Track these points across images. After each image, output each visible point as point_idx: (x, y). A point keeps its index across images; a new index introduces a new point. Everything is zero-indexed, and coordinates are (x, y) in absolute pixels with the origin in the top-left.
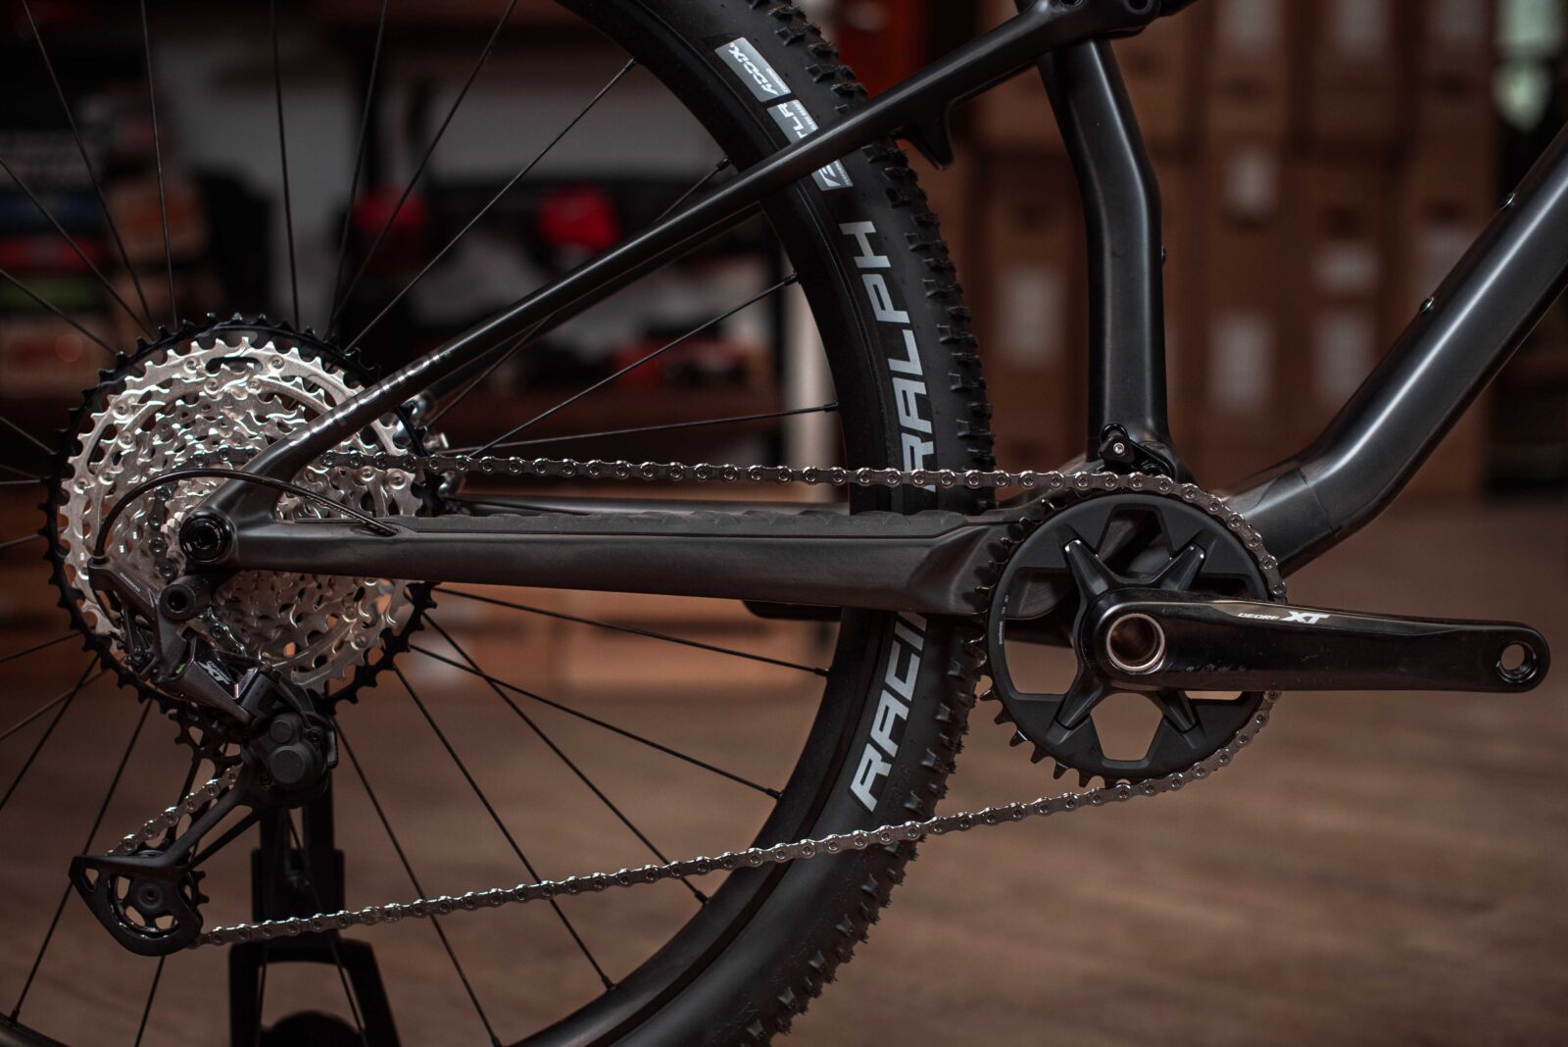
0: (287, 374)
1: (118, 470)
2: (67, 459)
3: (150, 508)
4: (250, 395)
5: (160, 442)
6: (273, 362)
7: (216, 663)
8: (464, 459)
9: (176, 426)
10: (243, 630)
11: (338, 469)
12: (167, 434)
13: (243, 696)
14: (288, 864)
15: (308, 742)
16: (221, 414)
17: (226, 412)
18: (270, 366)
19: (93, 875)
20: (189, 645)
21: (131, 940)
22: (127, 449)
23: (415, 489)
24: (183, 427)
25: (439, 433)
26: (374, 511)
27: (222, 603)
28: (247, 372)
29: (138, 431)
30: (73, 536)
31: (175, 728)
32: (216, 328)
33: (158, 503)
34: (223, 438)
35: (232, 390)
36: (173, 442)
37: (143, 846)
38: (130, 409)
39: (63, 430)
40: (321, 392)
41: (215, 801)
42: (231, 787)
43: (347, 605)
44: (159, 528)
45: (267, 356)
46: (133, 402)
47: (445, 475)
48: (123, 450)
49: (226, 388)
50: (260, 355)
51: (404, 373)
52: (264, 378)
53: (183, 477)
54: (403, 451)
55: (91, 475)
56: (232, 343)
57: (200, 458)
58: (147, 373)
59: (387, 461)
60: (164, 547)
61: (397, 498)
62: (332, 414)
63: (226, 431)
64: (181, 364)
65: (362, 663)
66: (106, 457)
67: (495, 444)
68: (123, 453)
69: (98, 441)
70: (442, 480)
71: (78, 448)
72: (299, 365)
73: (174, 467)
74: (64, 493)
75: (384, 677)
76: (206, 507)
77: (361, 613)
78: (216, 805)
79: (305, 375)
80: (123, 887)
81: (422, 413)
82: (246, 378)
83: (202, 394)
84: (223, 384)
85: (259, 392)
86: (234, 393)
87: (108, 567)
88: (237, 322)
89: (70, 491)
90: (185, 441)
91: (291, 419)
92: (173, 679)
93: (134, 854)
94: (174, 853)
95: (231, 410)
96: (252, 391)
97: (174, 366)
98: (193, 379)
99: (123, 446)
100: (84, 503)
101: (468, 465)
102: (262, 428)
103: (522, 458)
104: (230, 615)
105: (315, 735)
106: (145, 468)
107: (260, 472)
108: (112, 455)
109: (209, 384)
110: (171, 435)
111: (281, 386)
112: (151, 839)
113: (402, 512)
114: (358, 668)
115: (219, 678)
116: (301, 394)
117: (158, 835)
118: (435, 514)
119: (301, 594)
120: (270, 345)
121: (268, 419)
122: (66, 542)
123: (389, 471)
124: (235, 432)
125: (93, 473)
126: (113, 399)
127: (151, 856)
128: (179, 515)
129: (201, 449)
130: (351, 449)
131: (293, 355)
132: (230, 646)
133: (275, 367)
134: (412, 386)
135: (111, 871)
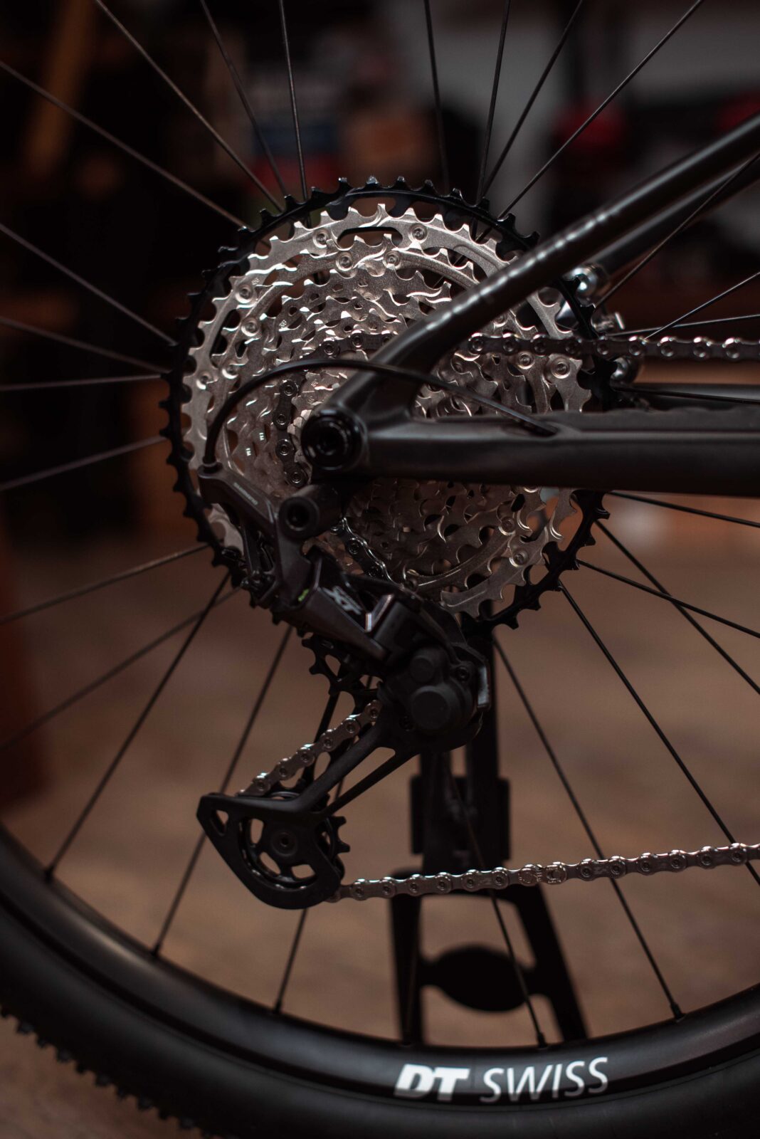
0: (430, 245)
1: (242, 362)
2: (187, 350)
3: (276, 405)
4: (388, 271)
5: (286, 329)
6: (414, 232)
7: (345, 588)
8: (638, 342)
9: (304, 309)
10: (385, 545)
11: (490, 356)
12: (295, 319)
13: (376, 627)
14: (448, 794)
15: (455, 681)
16: (355, 294)
17: (362, 291)
18: (411, 236)
19: (223, 817)
20: (313, 568)
21: (265, 890)
22: (251, 337)
23: (582, 378)
24: (312, 310)
25: (613, 312)
26: (534, 405)
27: (359, 514)
28: (384, 245)
29: (263, 317)
30: (197, 438)
31: (310, 657)
32: (348, 194)
33: (283, 398)
34: (356, 322)
35: (368, 266)
36: (301, 329)
37: (277, 787)
38: (255, 292)
39: (183, 318)
40: (470, 265)
41: (357, 739)
42: (373, 723)
43: (504, 515)
44: (285, 428)
45: (407, 225)
46: (257, 283)
47: (620, 360)
48: (247, 338)
49: (360, 264)
50: (399, 224)
51: (563, 236)
52: (403, 250)
53: (313, 368)
54: (568, 333)
55: (213, 367)
56: (369, 212)
57: (329, 346)
58: (272, 251)
59: (548, 345)
60: (291, 449)
61: (561, 389)
62: (477, 289)
63: (361, 314)
64: (310, 238)
65: (523, 583)
66: (230, 347)
67: (675, 323)
68: (246, 343)
69: (221, 329)
70: (615, 366)
71: (200, 337)
72: (443, 234)
73: (301, 357)
74: (186, 390)
75: (546, 598)
76: (331, 405)
77: (520, 524)
78: (358, 742)
79: (452, 246)
80: (257, 829)
81: (593, 289)
82: (382, 252)
83: (333, 271)
84: (358, 260)
85: (397, 267)
86: (369, 269)
87: (221, 476)
88: (373, 186)
89: (192, 387)
90: (314, 326)
91: (435, 297)
92: (294, 607)
93: (267, 795)
94: (310, 795)
95: (368, 289)
96: (389, 266)
97: (302, 241)
98: (323, 255)
99: (248, 334)
100: (207, 400)
101: (644, 348)
102: (401, 309)
103: (710, 338)
104: (368, 527)
105: (463, 672)
106: (272, 356)
107: (393, 362)
108: (236, 345)
109: (341, 259)
110: (297, 321)
111: (423, 259)
112: (284, 779)
113: (567, 406)
114: (517, 587)
115: (348, 607)
116: (446, 269)
117: (293, 774)
118: (606, 407)
119: (451, 501)
120: (410, 212)
121: (410, 298)
122: (190, 445)
123: (552, 357)
124: (370, 315)
125: (215, 365)
126: (236, 281)
127: (287, 798)
128: (305, 413)
129: (332, 335)
130: (505, 331)
131: (437, 223)
132: (368, 565)
133: (417, 237)
134: (576, 253)
135: (243, 813)
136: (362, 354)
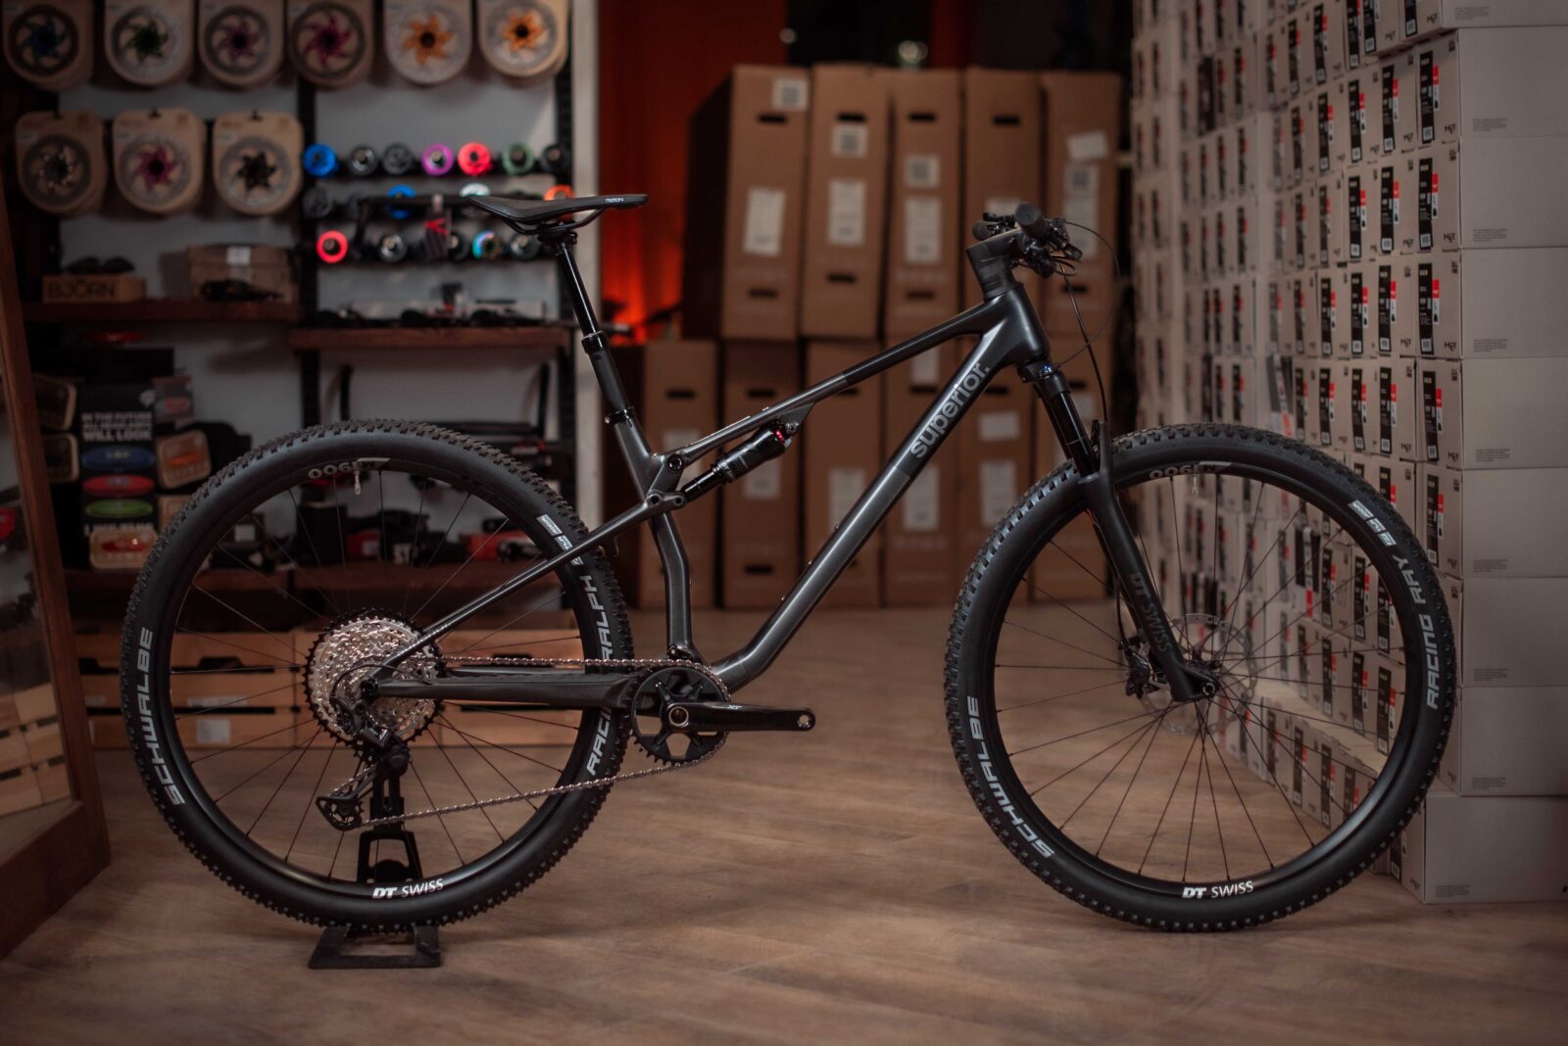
0: (391, 629)
2: (313, 658)
4: (379, 637)
5: (347, 653)
6: (386, 625)
7: (373, 728)
9: (353, 648)
11: (411, 663)
12: (350, 650)
13: (381, 740)
14: (383, 800)
15: (403, 754)
16: (369, 643)
17: (371, 643)
19: (323, 804)
20: (365, 722)
21: (336, 825)
23: (436, 668)
24: (355, 648)
26: (422, 676)
27: (371, 708)
28: (377, 629)
29: (339, 649)
32: (365, 613)
34: (370, 652)
35: (372, 635)
36: (352, 654)
37: (341, 794)
38: (336, 642)
45: (384, 623)
46: (337, 639)
50: (382, 623)
52: (383, 631)
53: (357, 666)
56: (372, 619)
57: (363, 659)
58: (342, 630)
59: (427, 659)
60: (351, 689)
61: (430, 671)
62: (410, 645)
63: (371, 649)
64: (354, 626)
65: (417, 728)
66: (327, 658)
68: (334, 657)
69: (325, 652)
71: (317, 655)
72: (395, 626)
75: (423, 733)
76: (367, 677)
77: (417, 711)
79: (398, 630)
80: (334, 808)
82: (377, 631)
83: (362, 636)
84: (369, 633)
85: (382, 635)
88: (373, 612)
89: (314, 670)
90: (356, 653)
93: (338, 796)
94: (352, 795)
95: (373, 642)
96: (379, 635)
97: (351, 627)
98: (358, 632)
99: (334, 654)
102: (384, 649)
105: (405, 752)
107: (386, 665)
108: (330, 657)
109: (364, 633)
111: (389, 633)
112: (343, 791)
113: (431, 677)
114: (415, 730)
115: (375, 733)
116: (398, 637)
117: (347, 789)
119: (398, 704)
120: (385, 619)
121: (386, 645)
123: (427, 663)
125: (323, 663)
126: (330, 638)
127: (344, 796)
128: (357, 679)
129: (363, 656)
130: (416, 657)
131: (393, 623)
133: (387, 627)
135: (330, 801)
136: (373, 662)
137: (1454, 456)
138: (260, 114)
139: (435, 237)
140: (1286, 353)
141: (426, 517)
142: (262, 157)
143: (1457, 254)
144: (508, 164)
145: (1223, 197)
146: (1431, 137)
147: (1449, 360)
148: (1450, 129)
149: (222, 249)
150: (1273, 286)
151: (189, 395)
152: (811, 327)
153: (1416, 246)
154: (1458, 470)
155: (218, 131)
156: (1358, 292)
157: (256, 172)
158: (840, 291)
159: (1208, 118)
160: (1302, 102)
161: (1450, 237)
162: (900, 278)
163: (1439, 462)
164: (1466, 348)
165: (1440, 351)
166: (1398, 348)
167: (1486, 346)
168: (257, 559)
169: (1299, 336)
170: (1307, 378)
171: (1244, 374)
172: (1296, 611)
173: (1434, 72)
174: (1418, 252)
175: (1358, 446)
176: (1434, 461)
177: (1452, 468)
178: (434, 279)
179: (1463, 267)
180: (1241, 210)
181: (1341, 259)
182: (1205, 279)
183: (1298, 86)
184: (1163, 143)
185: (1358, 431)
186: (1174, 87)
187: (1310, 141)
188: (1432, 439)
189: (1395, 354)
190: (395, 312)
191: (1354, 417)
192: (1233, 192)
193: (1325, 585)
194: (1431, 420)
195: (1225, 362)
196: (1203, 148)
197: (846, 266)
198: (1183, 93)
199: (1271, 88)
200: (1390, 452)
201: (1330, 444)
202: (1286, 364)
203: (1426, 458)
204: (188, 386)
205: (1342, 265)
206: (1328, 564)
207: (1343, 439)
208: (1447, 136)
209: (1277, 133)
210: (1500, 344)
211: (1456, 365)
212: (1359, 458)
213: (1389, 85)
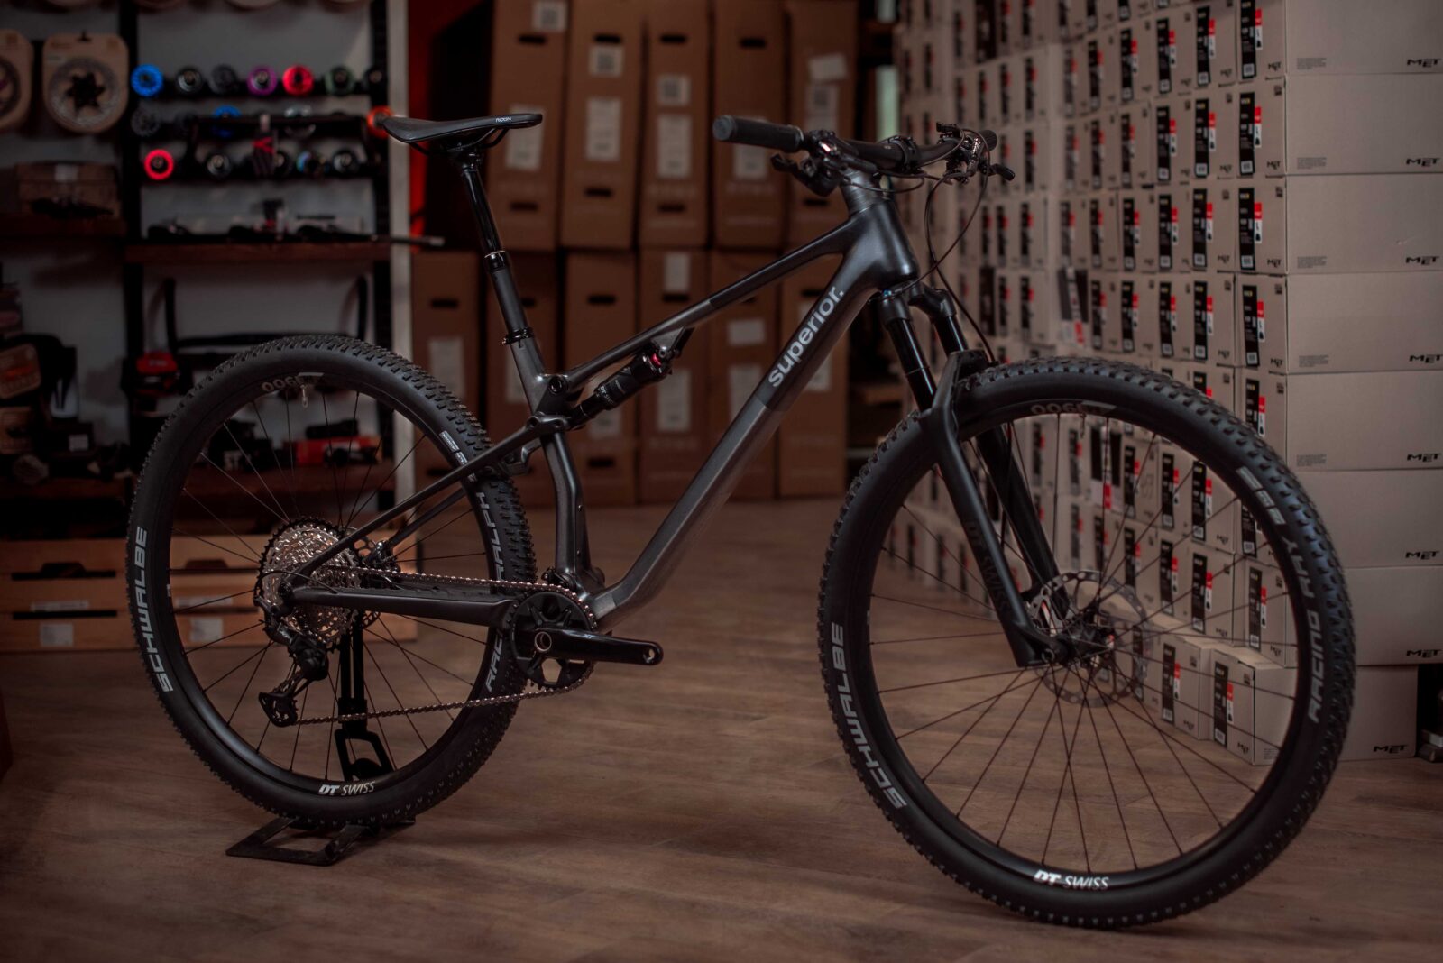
135: (271, 698)
137: (1278, 363)
138: (89, 35)
139: (262, 155)
140: (1080, 267)
141: (253, 425)
142: (91, 77)
143: (1282, 181)
144: (330, 85)
145: (1006, 122)
146: (1252, 73)
147: (1271, 275)
148: (1275, 66)
149: (50, 166)
150: (1066, 205)
151: (17, 309)
152: (569, 238)
153: (1235, 171)
154: (1282, 375)
155: (48, 51)
156: (1167, 212)
157: (85, 92)
158: (598, 205)
159: (989, 47)
160: (1101, 36)
161: (1275, 165)
162: (652, 191)
163: (1259, 368)
164: (1290, 265)
165: (1262, 265)
166: (1214, 263)
167: (1308, 263)
168: (94, 467)
169: (1096, 250)
170: (1105, 289)
171: (1033, 285)
172: (1090, 504)
173: (1256, 14)
174: (1238, 177)
175: (1166, 352)
176: (1255, 366)
177: (1275, 373)
178: (253, 195)
179: (1288, 193)
180: (1029, 134)
181: (1147, 181)
182: (982, 195)
183: (1097, 21)
184: (935, 68)
185: (1166, 337)
186: (948, 17)
187: (1109, 72)
188: (1252, 346)
189: (1211, 270)
190: (222, 227)
191: (1161, 327)
192: (1018, 116)
193: (1127, 480)
194: (1251, 329)
195: (1011, 275)
196: (982, 75)
197: (604, 180)
198: (958, 23)
199: (1063, 21)
200: (1206, 358)
201: (1133, 350)
202: (1081, 278)
203: (1244, 363)
204: (18, 300)
205: (1146, 187)
206: (1131, 461)
207: (1149, 346)
208: (1271, 73)
209: (1069, 65)
210: (1320, 261)
211: (1281, 281)
212: (1168, 364)
213: (1204, 26)
